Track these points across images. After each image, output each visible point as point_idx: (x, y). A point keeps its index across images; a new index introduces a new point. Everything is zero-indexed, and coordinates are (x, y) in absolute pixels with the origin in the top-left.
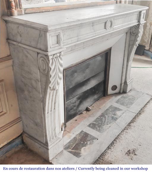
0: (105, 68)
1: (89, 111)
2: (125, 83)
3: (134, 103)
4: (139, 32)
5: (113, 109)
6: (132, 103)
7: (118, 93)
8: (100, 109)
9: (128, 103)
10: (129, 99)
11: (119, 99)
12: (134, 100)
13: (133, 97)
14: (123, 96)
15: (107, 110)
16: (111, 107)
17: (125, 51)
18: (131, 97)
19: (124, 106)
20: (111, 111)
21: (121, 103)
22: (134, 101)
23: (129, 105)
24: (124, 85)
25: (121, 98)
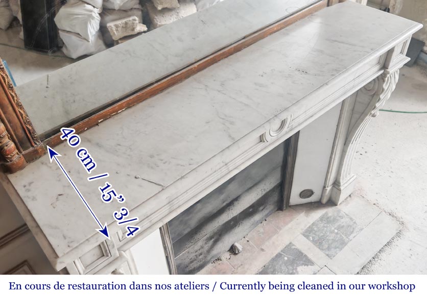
0: (283, 162)
1: (235, 254)
2: (336, 184)
3: (349, 244)
4: (383, 90)
5: (291, 258)
6: (343, 244)
7: (315, 202)
8: (262, 250)
9: (334, 240)
10: (339, 228)
11: (313, 224)
12: (352, 232)
13: (351, 223)
14: (326, 213)
15: (277, 256)
16: (289, 248)
17: (338, 126)
18: (344, 221)
19: (322, 250)
20: (286, 263)
21: (317, 238)
22: (351, 237)
23: (336, 248)
24: (332, 190)
25: (321, 219)
